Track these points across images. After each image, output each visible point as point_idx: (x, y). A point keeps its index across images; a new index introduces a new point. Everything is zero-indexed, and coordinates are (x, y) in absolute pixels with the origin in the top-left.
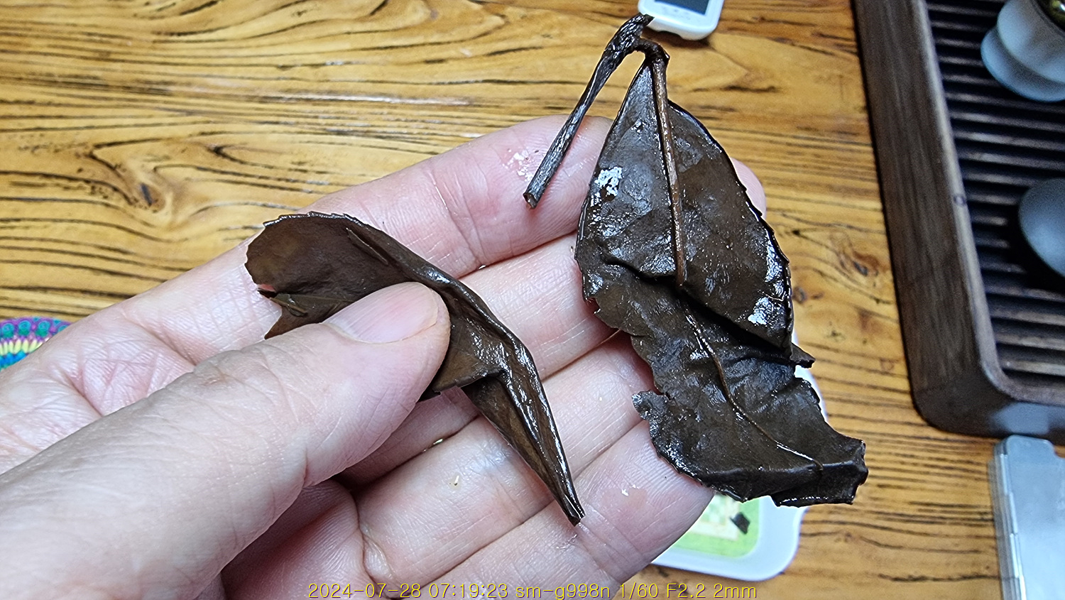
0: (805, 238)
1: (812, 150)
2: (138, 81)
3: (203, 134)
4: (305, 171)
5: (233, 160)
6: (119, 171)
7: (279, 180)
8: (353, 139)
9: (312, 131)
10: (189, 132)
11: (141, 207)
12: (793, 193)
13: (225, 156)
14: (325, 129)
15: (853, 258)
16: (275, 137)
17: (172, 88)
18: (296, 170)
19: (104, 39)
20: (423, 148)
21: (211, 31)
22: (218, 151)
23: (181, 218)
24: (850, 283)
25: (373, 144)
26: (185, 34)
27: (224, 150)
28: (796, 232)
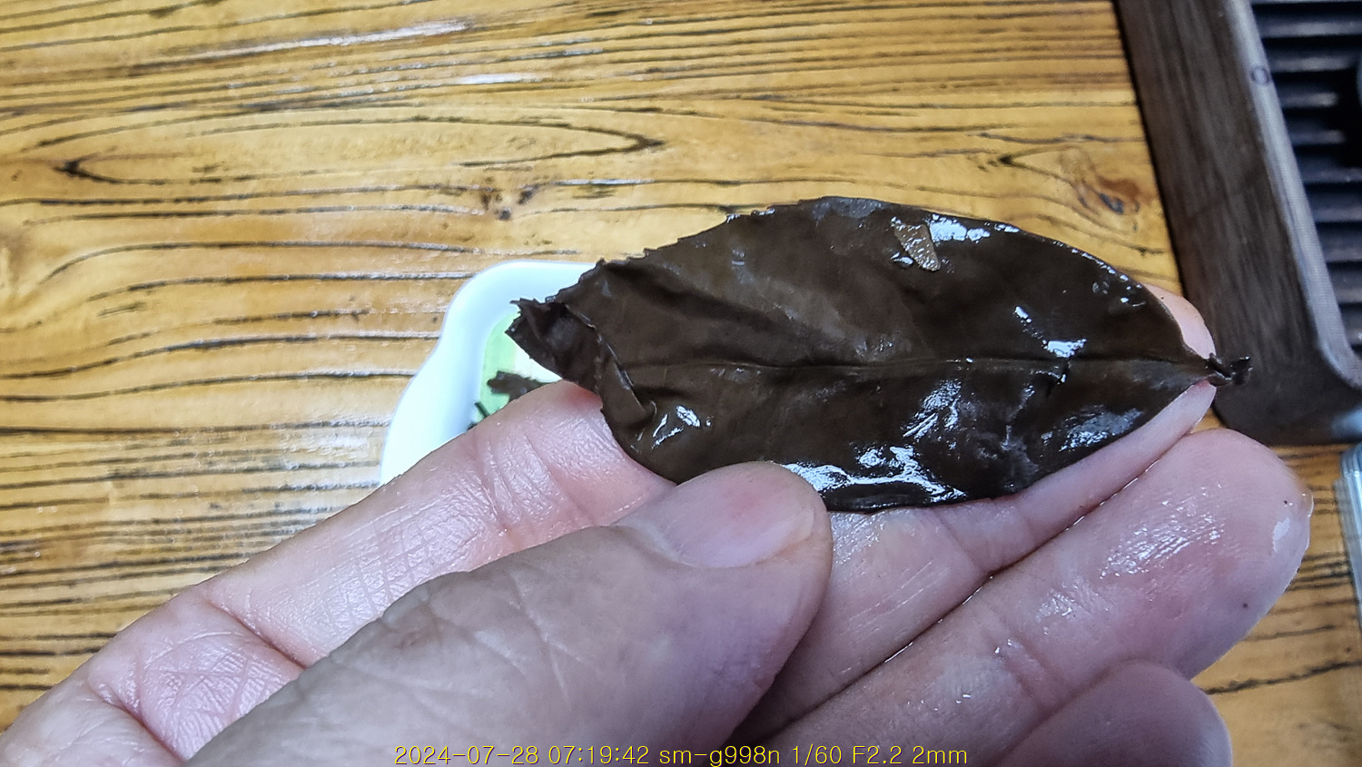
0: (1022, 166)
1: (1017, 21)
3: (44, 143)
4: (217, 181)
5: (98, 179)
7: (177, 201)
8: (288, 115)
9: (220, 112)
10: (21, 145)
12: (993, 97)
13: (84, 175)
14: (240, 106)
15: (1099, 189)
16: (162, 130)
18: (202, 181)
20: (402, 112)
22: (72, 169)
23: (24, 289)
24: (1097, 229)
25: (319, 119)
27: (82, 166)
28: (1006, 160)
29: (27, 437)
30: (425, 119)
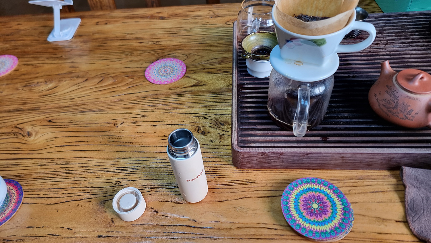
0: (207, 119)
1: (212, 98)
2: (32, 108)
3: (47, 117)
4: (72, 122)
5: (53, 122)
6: (22, 129)
7: (65, 125)
8: (86, 113)
10: (43, 118)
11: (26, 137)
12: (205, 109)
13: (51, 122)
14: (79, 112)
15: (220, 122)
17: (41, 108)
18: (70, 122)
19: (26, 100)
20: (105, 112)
21: (54, 94)
22: (50, 121)
23: (36, 138)
24: (218, 128)
25: (91, 113)
26: (47, 95)
27: (52, 121)
29: (29, 159)
30: (109, 113)
